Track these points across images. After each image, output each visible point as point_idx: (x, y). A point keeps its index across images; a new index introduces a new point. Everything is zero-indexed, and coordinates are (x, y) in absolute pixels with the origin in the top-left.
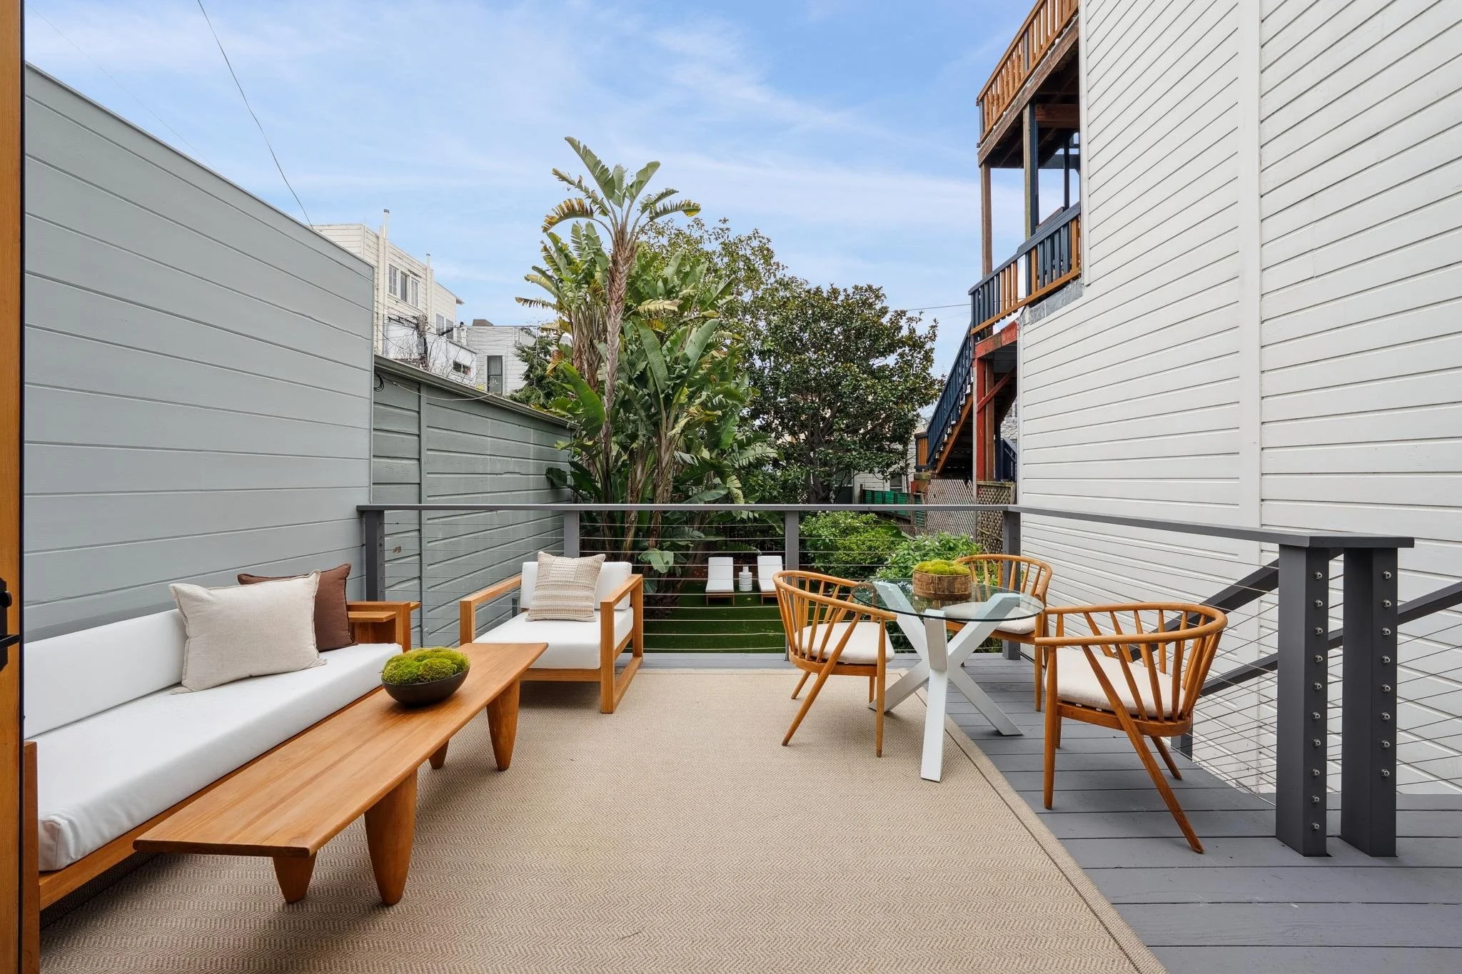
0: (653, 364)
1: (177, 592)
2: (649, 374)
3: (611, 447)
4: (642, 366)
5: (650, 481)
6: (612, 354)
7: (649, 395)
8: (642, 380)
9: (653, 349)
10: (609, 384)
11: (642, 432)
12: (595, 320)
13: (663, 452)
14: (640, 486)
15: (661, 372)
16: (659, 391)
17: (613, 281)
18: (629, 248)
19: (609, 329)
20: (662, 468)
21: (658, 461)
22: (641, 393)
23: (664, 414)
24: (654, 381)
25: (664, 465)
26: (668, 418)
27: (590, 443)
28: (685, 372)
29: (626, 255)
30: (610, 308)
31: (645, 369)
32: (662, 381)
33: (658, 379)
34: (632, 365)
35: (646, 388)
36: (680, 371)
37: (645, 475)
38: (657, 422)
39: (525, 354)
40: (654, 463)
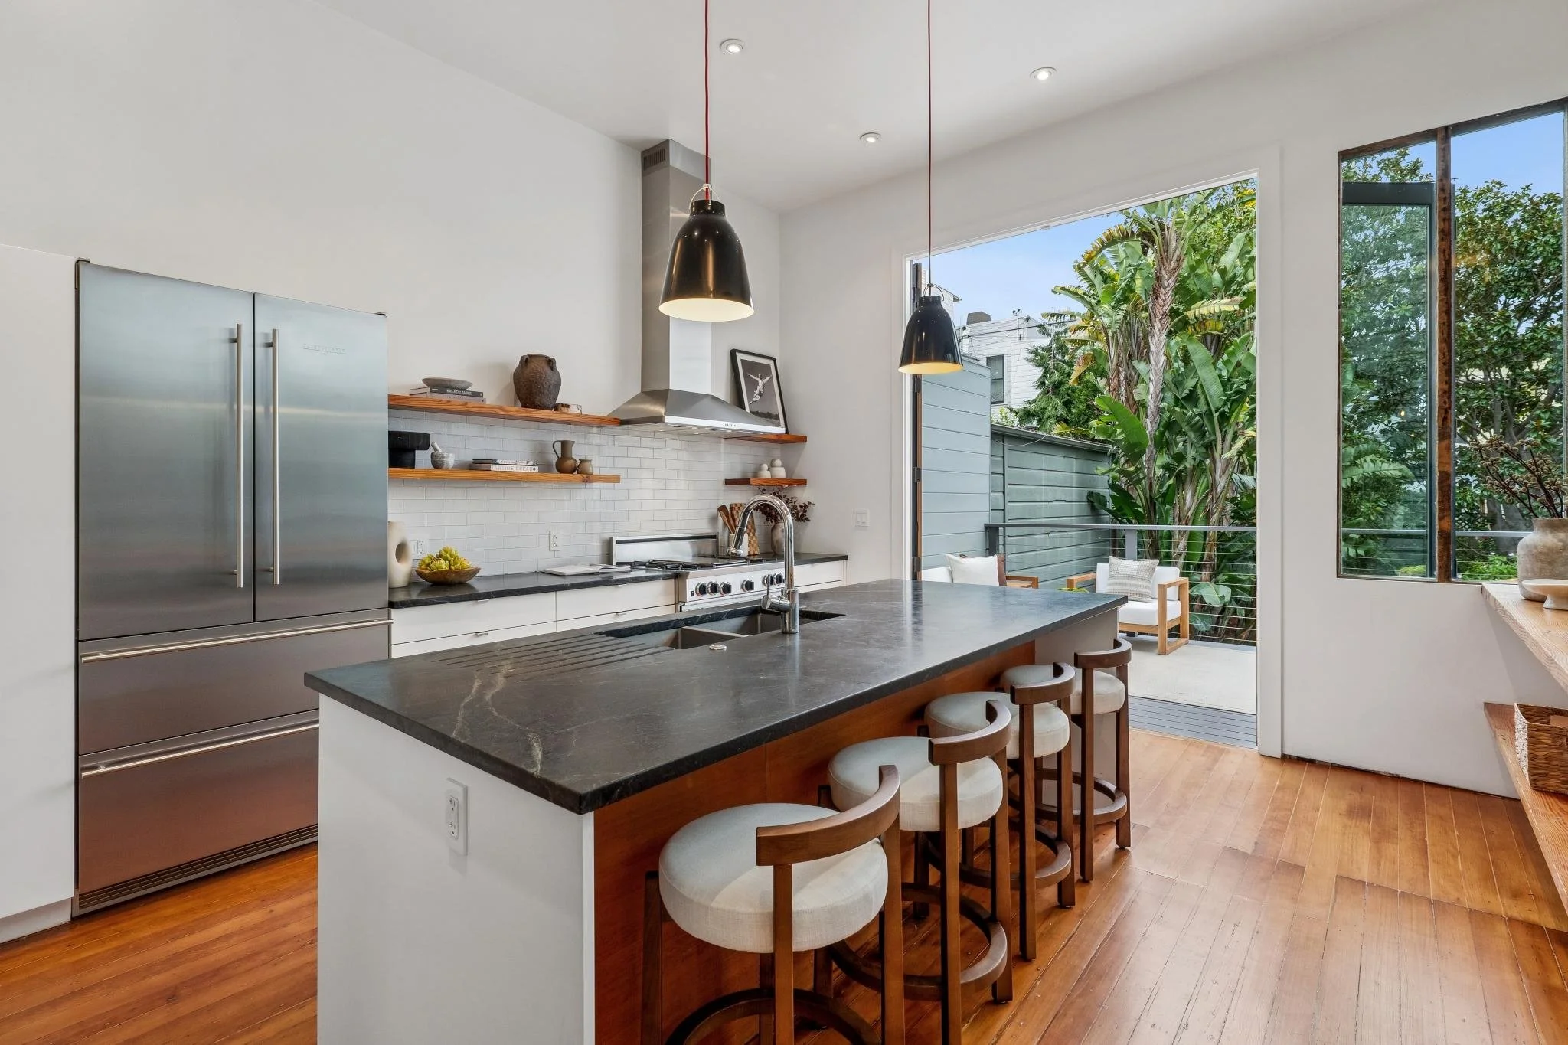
0: (1205, 381)
1: (950, 559)
2: (1199, 391)
3: (1155, 472)
4: (1190, 383)
5: (1202, 508)
6: (1156, 374)
7: (1200, 415)
8: (1192, 398)
9: (1204, 365)
10: (1152, 406)
11: (1191, 453)
12: (1134, 331)
13: (1217, 477)
14: (1190, 514)
15: (1214, 390)
16: (1213, 409)
17: (1157, 298)
18: (1175, 259)
19: (1152, 348)
20: (1217, 494)
21: (1212, 486)
22: (1190, 413)
23: (1219, 435)
24: (1206, 399)
25: (1219, 490)
26: (1223, 439)
27: (1132, 469)
28: (1244, 387)
29: (1172, 267)
30: (1153, 326)
31: (1195, 387)
32: (1215, 398)
33: (1211, 397)
34: (1178, 383)
35: (1196, 406)
36: (1238, 387)
37: (1196, 501)
38: (1211, 444)
39: (1039, 358)
40: (1207, 488)
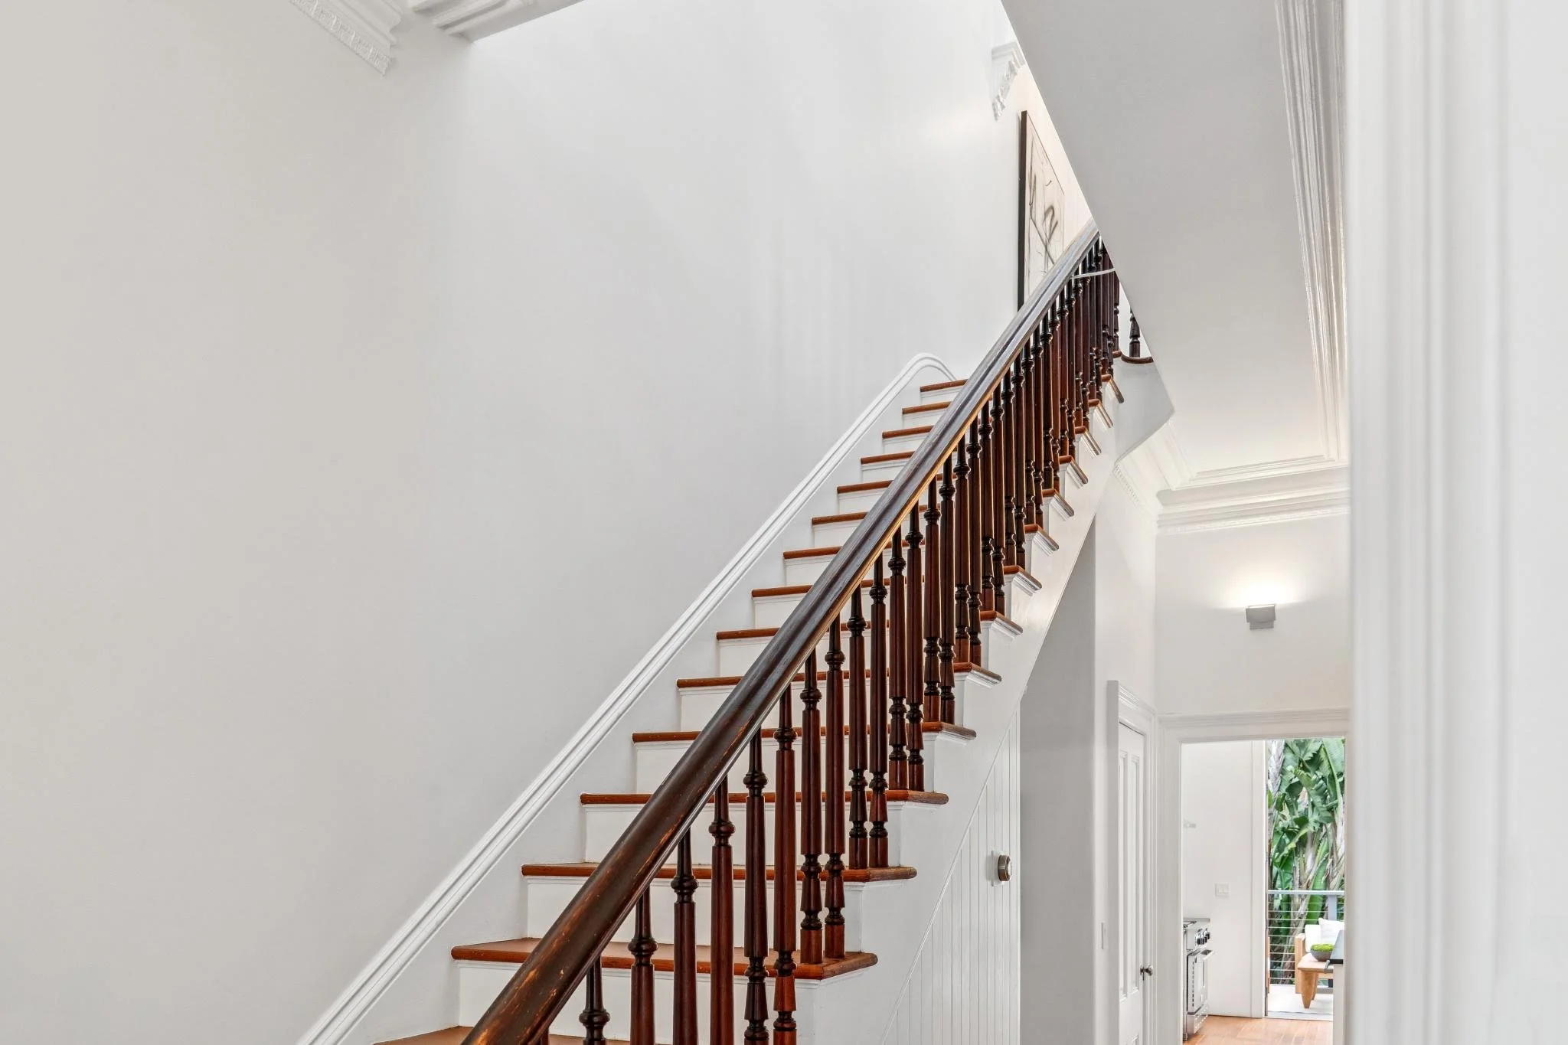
0: (1328, 745)
4: (1314, 747)
5: (1321, 872)
7: (1323, 778)
8: (1315, 761)
11: (1313, 817)
14: (1310, 877)
20: (1338, 858)
22: (1313, 776)
31: (1319, 751)
34: (1302, 746)
35: (1319, 770)
37: (1316, 864)
38: (1333, 807)
40: (1327, 851)
